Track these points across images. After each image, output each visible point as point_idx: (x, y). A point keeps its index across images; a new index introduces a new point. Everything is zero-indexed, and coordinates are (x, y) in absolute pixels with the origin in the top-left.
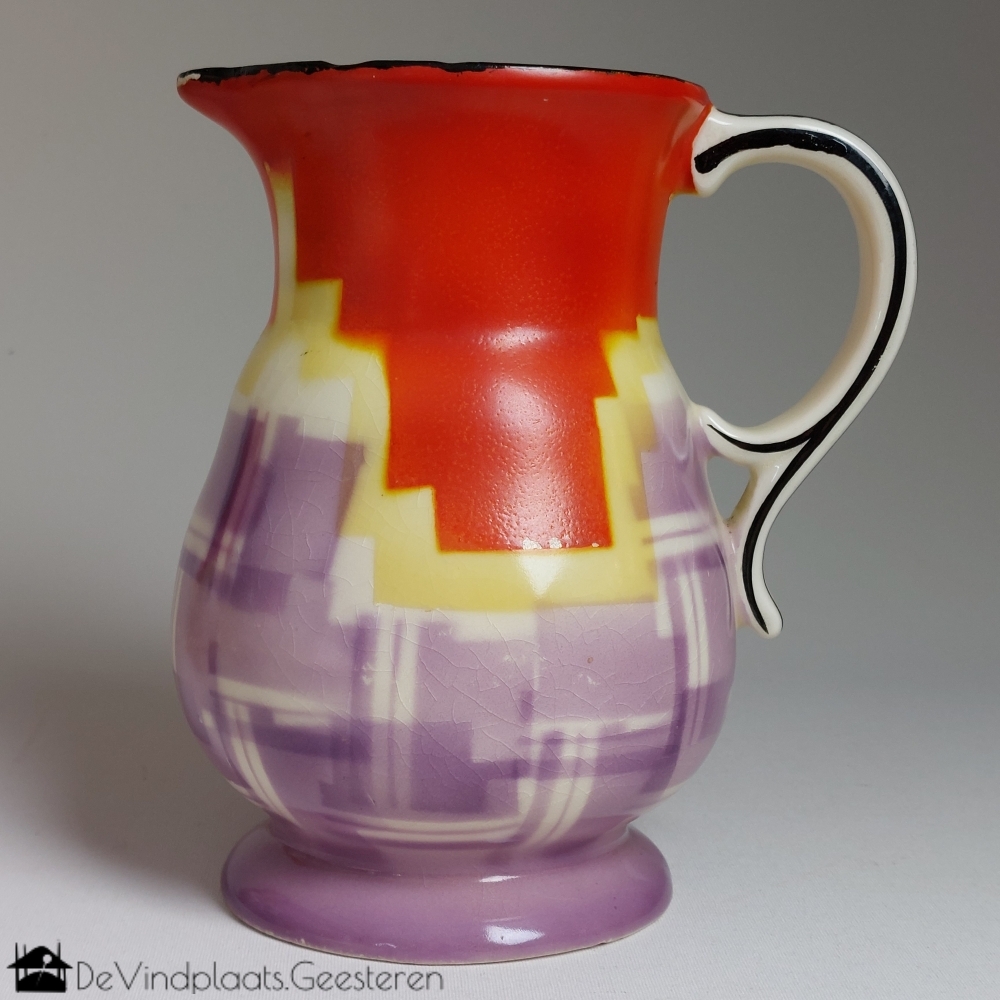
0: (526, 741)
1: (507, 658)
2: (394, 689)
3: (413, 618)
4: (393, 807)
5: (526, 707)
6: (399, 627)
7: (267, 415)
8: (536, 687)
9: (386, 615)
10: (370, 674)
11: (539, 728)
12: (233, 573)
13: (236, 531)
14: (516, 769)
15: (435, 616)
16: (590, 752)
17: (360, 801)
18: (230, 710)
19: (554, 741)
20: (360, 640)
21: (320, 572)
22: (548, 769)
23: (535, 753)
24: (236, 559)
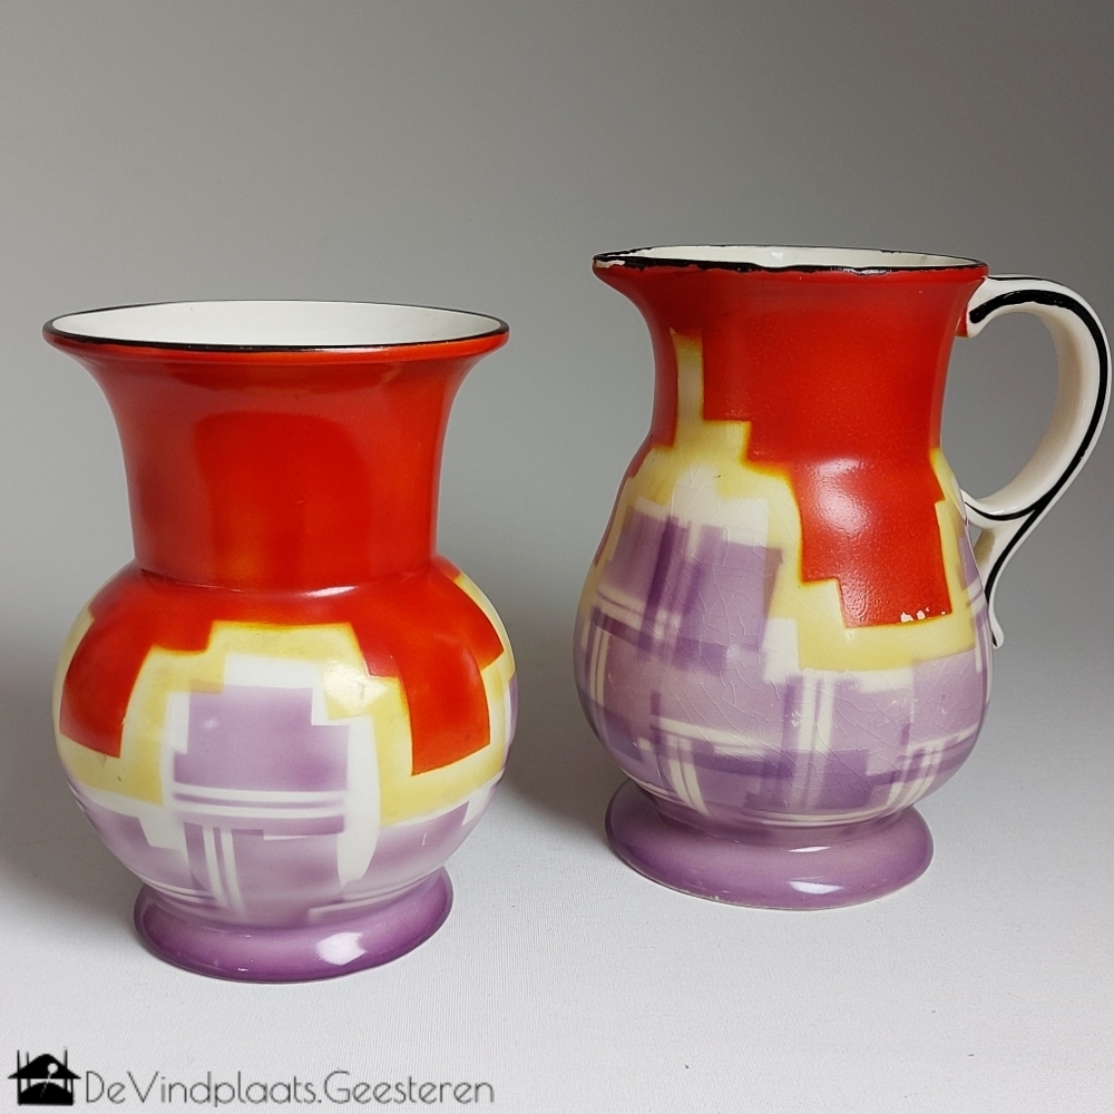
0: (903, 758)
1: (894, 702)
2: (815, 728)
3: (830, 677)
4: (802, 808)
5: (905, 736)
6: (819, 685)
7: (690, 523)
8: (912, 721)
9: (810, 677)
10: (797, 719)
11: (911, 748)
12: (673, 642)
13: (671, 609)
14: (892, 777)
15: (846, 675)
16: (938, 759)
17: (777, 804)
18: (671, 742)
19: (919, 756)
20: (789, 696)
21: (755, 645)
22: (912, 774)
23: (907, 765)
24: (675, 632)
